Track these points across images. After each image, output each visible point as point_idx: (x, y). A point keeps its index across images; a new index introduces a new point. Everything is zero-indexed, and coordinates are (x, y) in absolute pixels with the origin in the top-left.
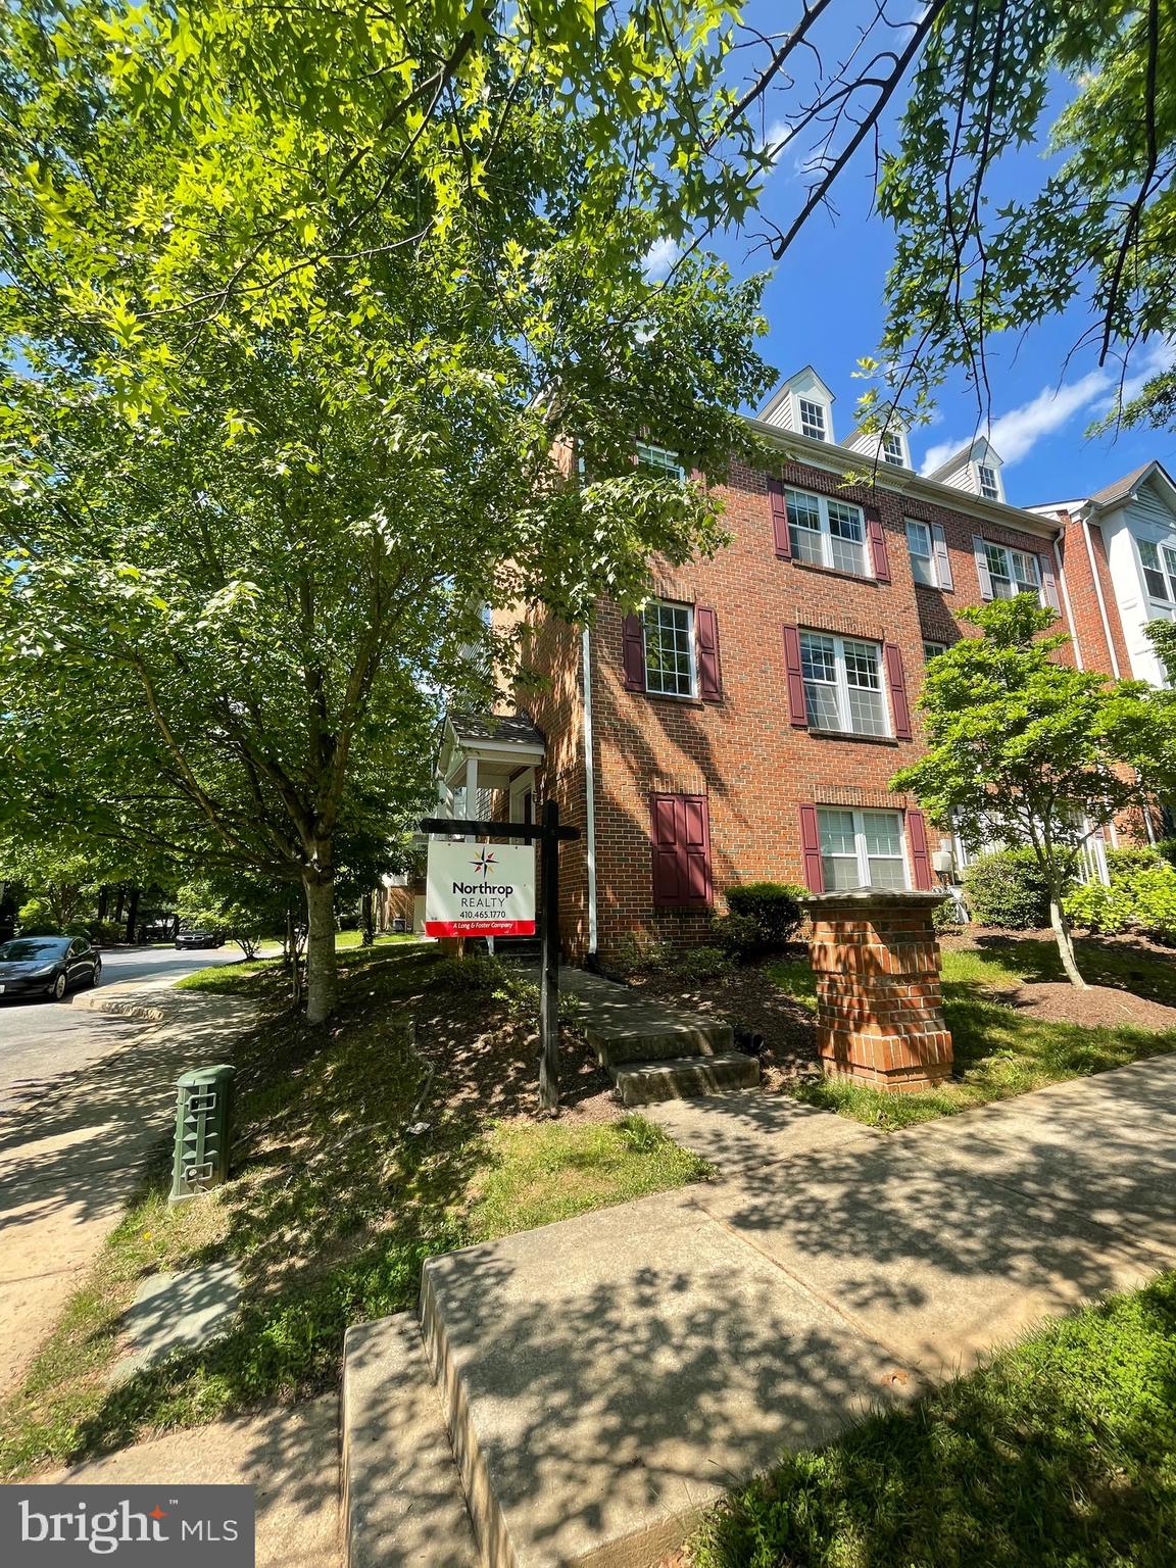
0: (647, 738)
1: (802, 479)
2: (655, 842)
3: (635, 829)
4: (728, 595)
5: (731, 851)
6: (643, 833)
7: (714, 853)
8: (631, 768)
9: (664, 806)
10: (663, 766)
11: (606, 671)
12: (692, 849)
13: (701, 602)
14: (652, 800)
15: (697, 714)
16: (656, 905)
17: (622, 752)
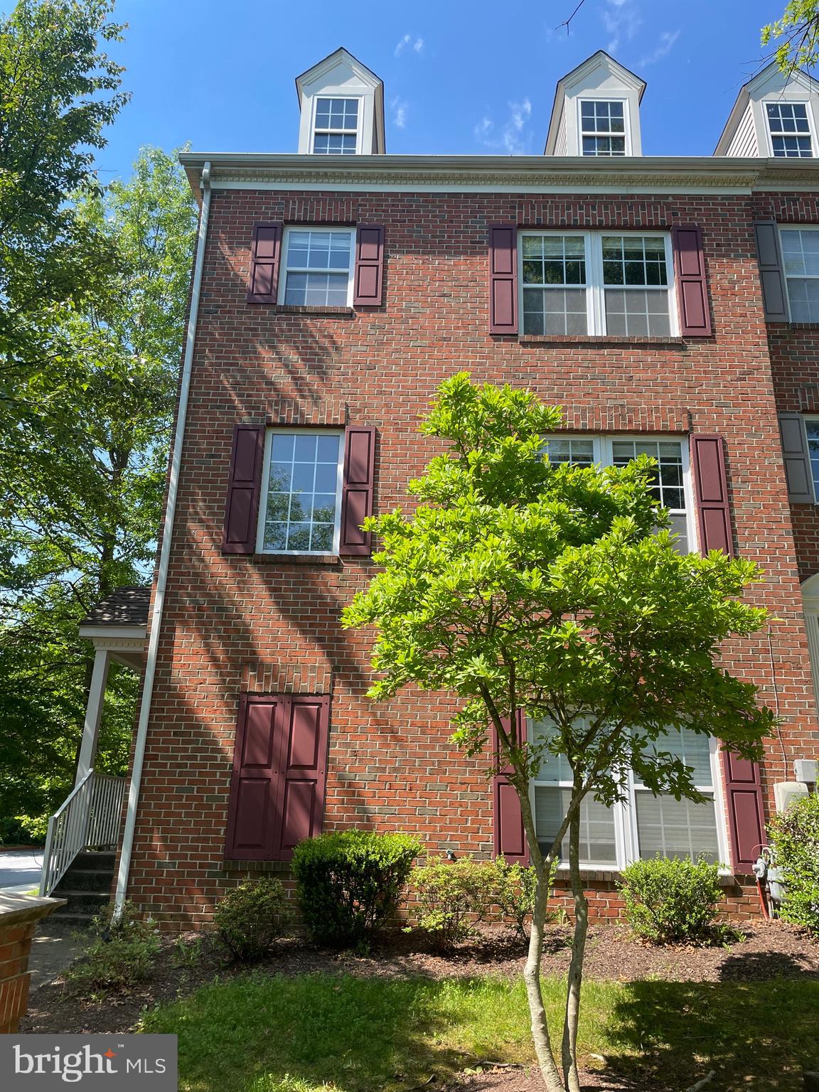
0: (247, 617)
1: (550, 217)
2: (237, 765)
3: (210, 746)
4: (403, 404)
5: (363, 776)
6: (220, 751)
7: (332, 780)
8: (214, 659)
9: (260, 711)
10: (265, 654)
11: (197, 532)
12: (295, 773)
13: (357, 421)
14: (241, 704)
15: (331, 577)
16: (227, 857)
17: (206, 638)
